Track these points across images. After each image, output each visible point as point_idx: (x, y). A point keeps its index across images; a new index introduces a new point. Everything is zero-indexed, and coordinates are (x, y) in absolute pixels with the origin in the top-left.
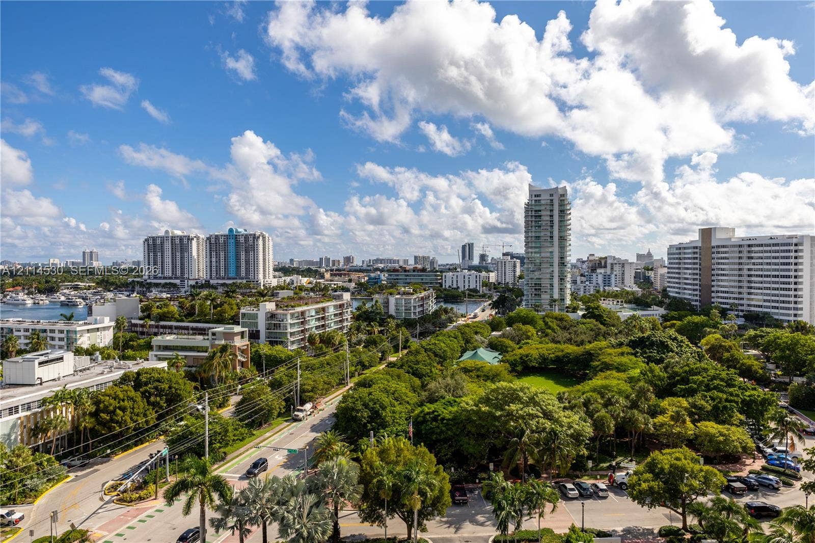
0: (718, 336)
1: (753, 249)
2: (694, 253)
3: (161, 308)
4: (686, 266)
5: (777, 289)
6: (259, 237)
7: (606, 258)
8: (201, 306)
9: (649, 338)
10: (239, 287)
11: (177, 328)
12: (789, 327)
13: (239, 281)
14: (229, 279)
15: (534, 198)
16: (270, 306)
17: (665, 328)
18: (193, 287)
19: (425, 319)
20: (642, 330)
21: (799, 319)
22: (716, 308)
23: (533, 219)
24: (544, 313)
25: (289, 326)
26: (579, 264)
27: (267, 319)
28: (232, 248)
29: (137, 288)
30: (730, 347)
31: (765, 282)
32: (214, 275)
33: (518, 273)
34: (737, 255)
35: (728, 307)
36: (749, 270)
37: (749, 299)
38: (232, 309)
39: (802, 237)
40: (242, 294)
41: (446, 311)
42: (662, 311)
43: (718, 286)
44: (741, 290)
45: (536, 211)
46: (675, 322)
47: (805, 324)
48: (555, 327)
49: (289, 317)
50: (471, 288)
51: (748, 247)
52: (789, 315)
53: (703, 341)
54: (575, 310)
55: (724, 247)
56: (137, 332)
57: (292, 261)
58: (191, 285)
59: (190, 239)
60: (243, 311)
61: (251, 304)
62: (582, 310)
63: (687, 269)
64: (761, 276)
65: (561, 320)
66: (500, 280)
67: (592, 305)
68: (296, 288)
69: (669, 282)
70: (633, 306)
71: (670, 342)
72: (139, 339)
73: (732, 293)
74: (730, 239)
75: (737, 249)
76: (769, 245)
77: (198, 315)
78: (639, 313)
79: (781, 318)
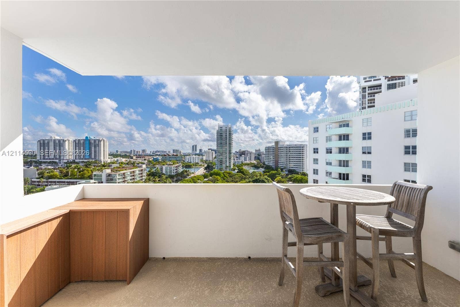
0: (280, 177)
1: (290, 148)
2: (273, 150)
3: (49, 173)
4: (271, 154)
5: (297, 162)
6: (101, 141)
7: (245, 151)
8: (72, 171)
9: (259, 179)
10: (91, 163)
11: (58, 182)
12: (301, 174)
13: (91, 160)
14: (85, 159)
15: (220, 129)
16: (108, 171)
17: (264, 175)
18: (66, 163)
19: (177, 175)
20: (257, 176)
21: (304, 171)
22: (280, 168)
23: (220, 136)
24: (223, 171)
25: (117, 179)
26: (236, 153)
27: (107, 177)
28: (87, 146)
29: (33, 164)
30: (284, 181)
31: (294, 159)
32: (77, 157)
33: (214, 157)
34: (286, 150)
35: (283, 168)
36: (289, 155)
37: (289, 165)
38: (89, 172)
39: (304, 145)
40: (94, 166)
41: (186, 171)
42: (263, 170)
43: (280, 161)
44: (287, 162)
45: (221, 133)
46: (267, 173)
47: (305, 173)
48: (228, 176)
49: (117, 175)
50: (196, 162)
51: (289, 148)
52: (300, 170)
53: (276, 179)
54: (234, 170)
55: (282, 148)
56: (35, 185)
57: (117, 151)
58: (65, 162)
59: (64, 141)
60: (94, 173)
61: (98, 170)
62: (237, 170)
63: (271, 155)
64: (293, 157)
65: (230, 174)
66: (207, 159)
67: (240, 168)
68: (120, 163)
69: (265, 160)
70: (254, 168)
71: (265, 180)
72: (37, 188)
73: (284, 163)
74: (284, 145)
75: (286, 148)
76: (295, 147)
77: (70, 176)
78: (256, 170)
79: (299, 171)
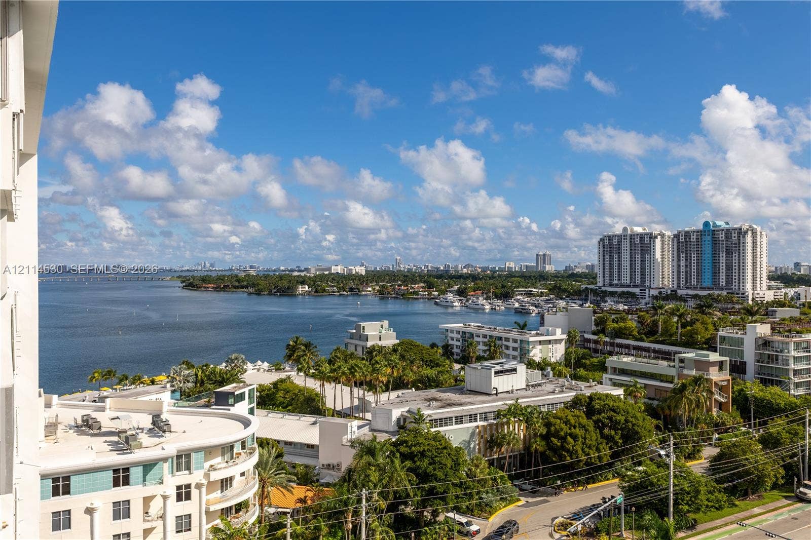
3: (617, 322)
6: (746, 232)
8: (665, 322)
10: (717, 300)
11: (635, 348)
13: (717, 292)
14: (703, 289)
16: (763, 330)
18: (655, 298)
25: (791, 361)
27: (758, 347)
28: (707, 248)
29: (591, 297)
32: (683, 283)
38: (706, 329)
40: (723, 311)
49: (792, 347)
56: (589, 349)
57: (797, 265)
58: (653, 296)
59: (652, 237)
60: (721, 333)
61: (734, 324)
68: (804, 305)
72: (593, 357)
77: (662, 335)
